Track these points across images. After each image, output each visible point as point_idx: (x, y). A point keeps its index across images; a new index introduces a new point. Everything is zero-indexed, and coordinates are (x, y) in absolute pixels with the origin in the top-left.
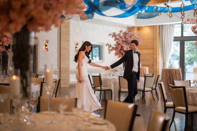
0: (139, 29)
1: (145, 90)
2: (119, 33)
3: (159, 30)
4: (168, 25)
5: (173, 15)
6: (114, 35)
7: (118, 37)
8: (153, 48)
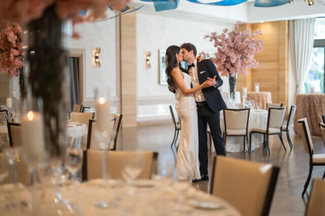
0: (254, 26)
1: (270, 132)
2: (223, 34)
3: (288, 28)
4: (303, 19)
5: (315, 2)
6: (214, 37)
7: (220, 41)
8: (279, 60)
